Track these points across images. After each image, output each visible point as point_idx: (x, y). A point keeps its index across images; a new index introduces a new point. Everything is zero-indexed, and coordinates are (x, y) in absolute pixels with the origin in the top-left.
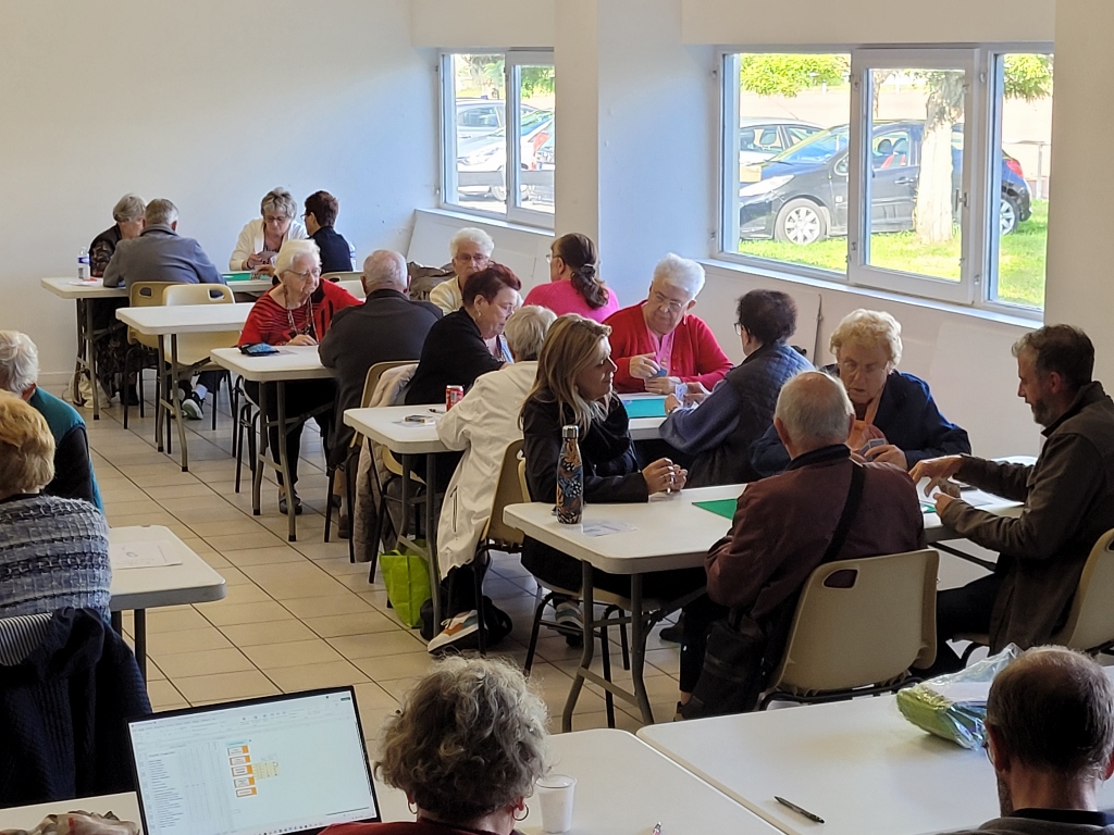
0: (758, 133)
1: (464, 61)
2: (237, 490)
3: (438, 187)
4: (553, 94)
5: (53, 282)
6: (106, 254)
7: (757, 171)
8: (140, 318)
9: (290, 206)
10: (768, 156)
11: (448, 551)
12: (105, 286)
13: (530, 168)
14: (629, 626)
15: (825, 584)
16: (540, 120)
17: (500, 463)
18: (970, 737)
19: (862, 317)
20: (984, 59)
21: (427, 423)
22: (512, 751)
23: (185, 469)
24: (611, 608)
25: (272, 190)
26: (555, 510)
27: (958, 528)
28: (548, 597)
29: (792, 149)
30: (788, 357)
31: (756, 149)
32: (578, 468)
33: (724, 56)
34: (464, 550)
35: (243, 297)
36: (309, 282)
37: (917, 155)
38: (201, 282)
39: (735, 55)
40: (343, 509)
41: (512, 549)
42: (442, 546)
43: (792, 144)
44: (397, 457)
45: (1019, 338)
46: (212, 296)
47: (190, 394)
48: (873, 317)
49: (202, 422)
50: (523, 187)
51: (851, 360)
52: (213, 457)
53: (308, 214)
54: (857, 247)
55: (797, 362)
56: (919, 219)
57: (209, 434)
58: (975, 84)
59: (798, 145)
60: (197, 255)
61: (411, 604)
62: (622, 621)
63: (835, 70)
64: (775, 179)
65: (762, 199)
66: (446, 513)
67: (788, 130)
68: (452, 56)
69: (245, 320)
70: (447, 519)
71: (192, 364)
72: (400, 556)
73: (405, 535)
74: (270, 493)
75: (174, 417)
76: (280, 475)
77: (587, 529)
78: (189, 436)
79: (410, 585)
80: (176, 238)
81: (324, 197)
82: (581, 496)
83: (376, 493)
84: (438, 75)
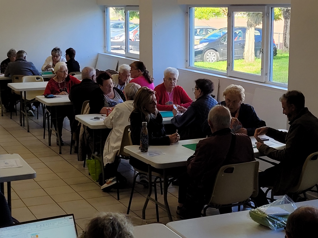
0: (198, 30)
1: (113, 10)
2: (44, 138)
3: (105, 46)
4: (139, 19)
6: (5, 67)
7: (198, 41)
9: (60, 52)
10: (201, 37)
11: (106, 158)
12: (5, 76)
13: (132, 41)
14: (163, 184)
15: (224, 172)
16: (135, 26)
17: (123, 132)
18: (273, 226)
19: (233, 87)
20: (268, 9)
21: (101, 119)
23: (28, 131)
24: (157, 178)
25: (55, 47)
26: (140, 148)
27: (264, 153)
28: (138, 174)
29: (208, 35)
30: (210, 99)
31: (198, 35)
32: (147, 135)
33: (190, 8)
34: (111, 158)
35: (46, 80)
36: (65, 74)
37: (244, 37)
38: (34, 75)
39: (193, 8)
40: (76, 144)
41: (127, 158)
42: (104, 157)
43: (208, 34)
44: (92, 129)
46: (37, 79)
47: (31, 109)
48: (236, 87)
49: (34, 117)
50: (130, 46)
51: (229, 100)
52: (37, 128)
53: (66, 55)
54: (230, 65)
55: (212, 100)
56: (245, 55)
57: (36, 121)
58: (266, 16)
59: (210, 34)
60: (32, 67)
61: (96, 174)
62: (161, 182)
63: (220, 12)
64: (203, 44)
65: (199, 50)
66: (106, 147)
67: (207, 30)
68: (109, 8)
69: (46, 87)
70: (106, 148)
71: (30, 100)
72: (92, 160)
73: (94, 153)
74: (54, 139)
75: (25, 115)
76: (57, 134)
77: (149, 154)
78: (30, 121)
79: (96, 168)
80: (26, 62)
81: (71, 50)
82: (148, 144)
83: (85, 140)
84: (105, 14)
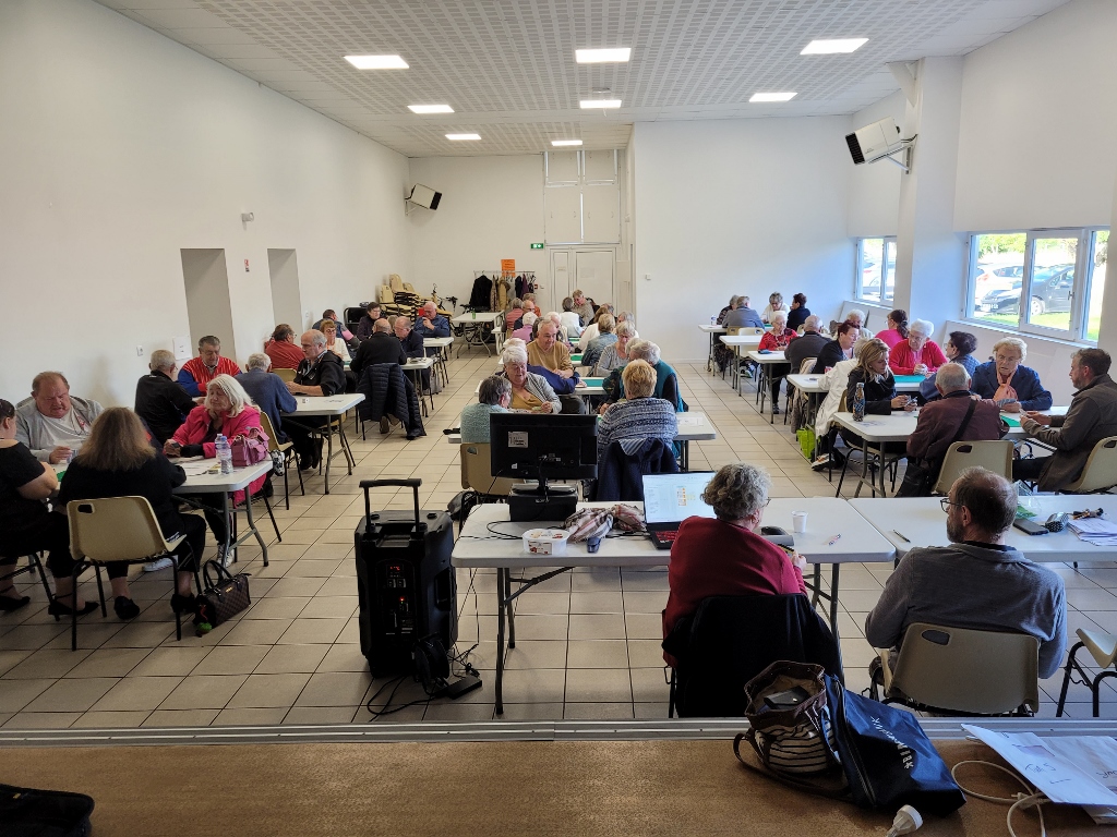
0: (1016, 269)
2: (756, 404)
3: (854, 292)
5: (702, 326)
6: (724, 316)
8: (727, 340)
11: (819, 430)
12: (720, 328)
15: (956, 450)
17: (840, 395)
20: (1086, 233)
22: (746, 497)
23: (740, 396)
30: (970, 359)
33: (973, 236)
34: (824, 430)
36: (781, 326)
39: (976, 236)
42: (817, 427)
44: (807, 394)
45: (1076, 351)
49: (751, 379)
51: (1002, 355)
52: (751, 392)
53: (794, 301)
55: (973, 361)
61: (808, 449)
68: (863, 240)
69: (760, 341)
70: (819, 417)
71: (745, 357)
72: (805, 431)
73: (808, 423)
75: (738, 376)
76: (771, 399)
77: (865, 424)
78: (745, 384)
79: (808, 442)
80: (747, 309)
83: (800, 407)
84: (857, 248)
